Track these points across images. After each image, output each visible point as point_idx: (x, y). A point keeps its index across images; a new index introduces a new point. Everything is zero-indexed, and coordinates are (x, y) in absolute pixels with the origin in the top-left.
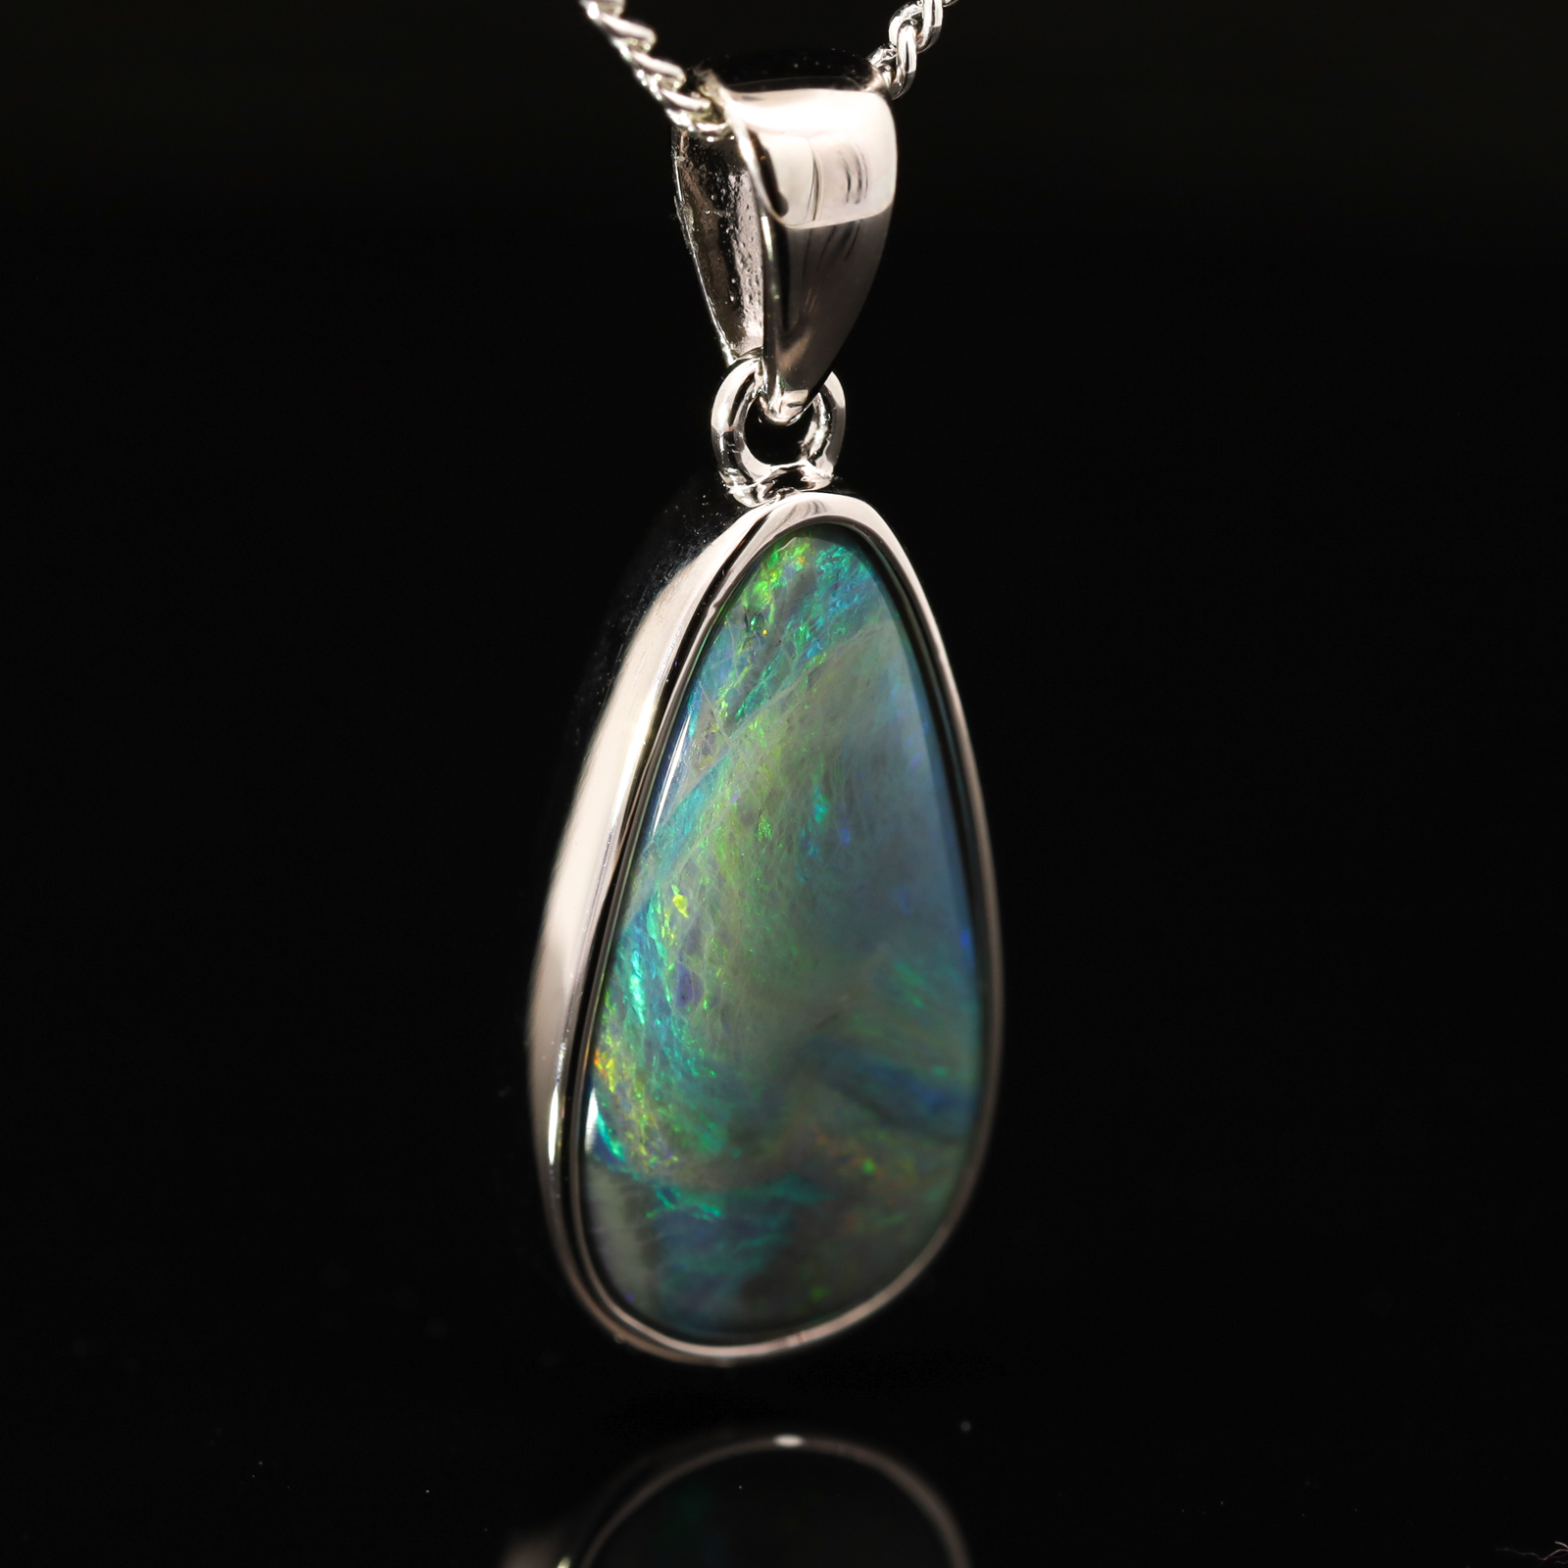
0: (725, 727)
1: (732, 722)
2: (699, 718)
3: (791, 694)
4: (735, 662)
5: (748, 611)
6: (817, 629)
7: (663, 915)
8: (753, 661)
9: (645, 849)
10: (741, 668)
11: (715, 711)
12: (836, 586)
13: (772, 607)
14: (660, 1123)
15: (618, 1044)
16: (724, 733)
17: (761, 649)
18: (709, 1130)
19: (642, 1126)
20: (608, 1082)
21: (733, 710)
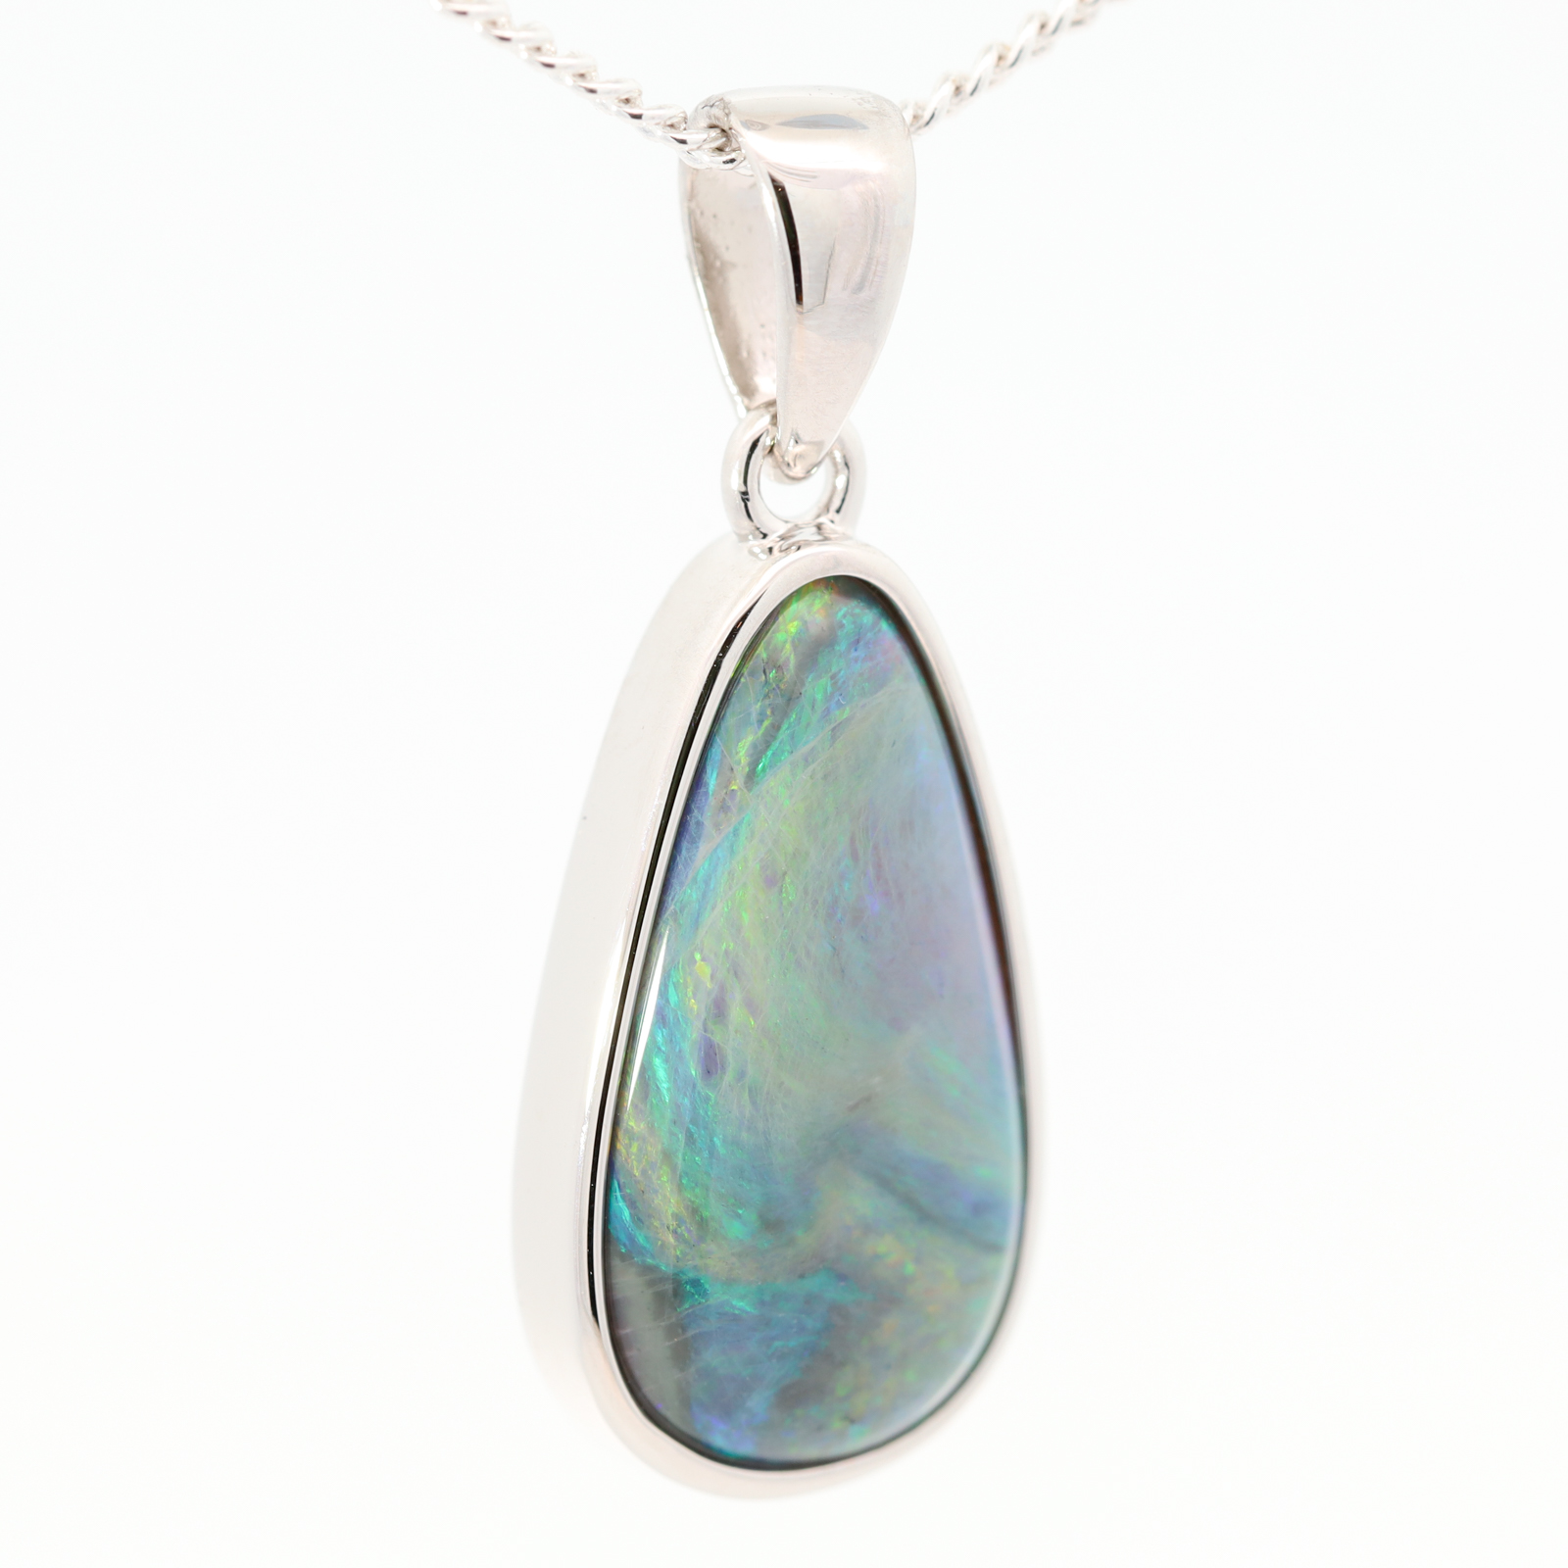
0: (746, 783)
1: (751, 777)
2: (718, 774)
3: (813, 749)
4: (754, 717)
5: (767, 663)
6: (840, 682)
7: (685, 981)
8: (773, 713)
9: (666, 916)
10: (760, 722)
11: (735, 767)
12: (858, 641)
13: (792, 657)
14: (687, 1208)
15: (642, 1126)
16: (745, 790)
17: (780, 701)
18: (739, 1216)
19: (670, 1212)
20: (632, 1167)
21: (754, 764)
